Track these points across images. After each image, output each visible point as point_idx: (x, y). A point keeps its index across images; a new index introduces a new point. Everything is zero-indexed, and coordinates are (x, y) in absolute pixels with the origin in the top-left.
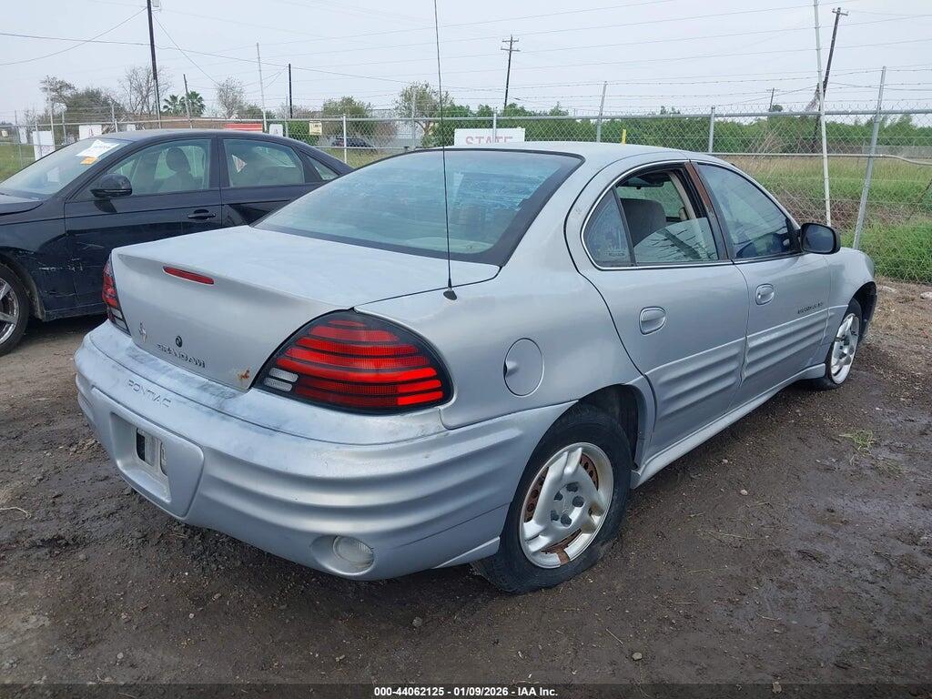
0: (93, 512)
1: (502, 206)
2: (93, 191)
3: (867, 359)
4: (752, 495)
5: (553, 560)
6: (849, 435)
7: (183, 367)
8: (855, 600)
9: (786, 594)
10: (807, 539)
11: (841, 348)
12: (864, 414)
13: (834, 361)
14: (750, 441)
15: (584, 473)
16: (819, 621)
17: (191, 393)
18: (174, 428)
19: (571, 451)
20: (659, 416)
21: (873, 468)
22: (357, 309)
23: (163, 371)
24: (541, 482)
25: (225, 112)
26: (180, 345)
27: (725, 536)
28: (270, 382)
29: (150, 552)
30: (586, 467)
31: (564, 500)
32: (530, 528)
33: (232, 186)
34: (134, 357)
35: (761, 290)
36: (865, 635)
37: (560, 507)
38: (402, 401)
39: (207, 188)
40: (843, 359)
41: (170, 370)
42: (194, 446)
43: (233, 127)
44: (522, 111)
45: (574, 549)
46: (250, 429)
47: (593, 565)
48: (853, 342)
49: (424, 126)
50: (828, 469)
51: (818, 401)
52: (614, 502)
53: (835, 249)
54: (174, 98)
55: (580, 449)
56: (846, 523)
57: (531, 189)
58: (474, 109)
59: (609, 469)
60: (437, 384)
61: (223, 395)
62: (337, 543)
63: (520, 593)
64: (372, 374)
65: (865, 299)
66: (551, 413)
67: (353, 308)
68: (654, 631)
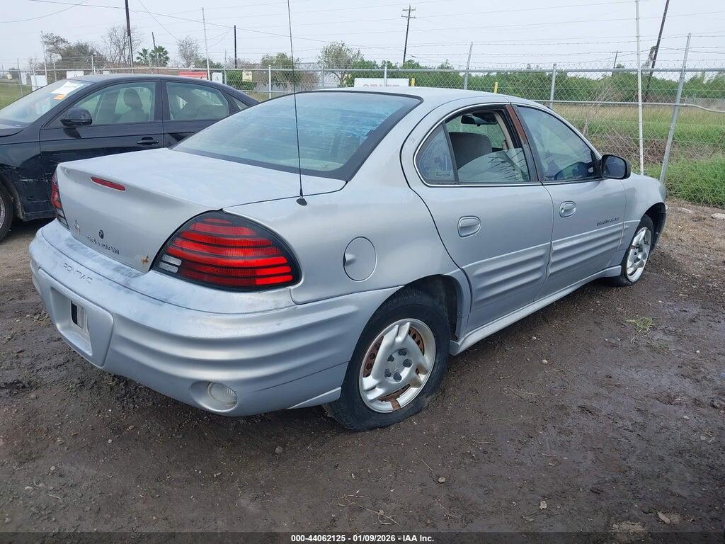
0: (47, 364)
1: (354, 135)
2: (62, 121)
3: (658, 263)
4: (551, 365)
5: (387, 407)
6: (634, 321)
7: (105, 254)
8: (615, 443)
9: (564, 437)
10: (586, 397)
11: (636, 254)
12: (649, 305)
13: (629, 264)
14: (556, 323)
15: (412, 342)
16: (585, 458)
17: (107, 273)
18: (94, 299)
19: (401, 325)
20: (475, 300)
21: (649, 346)
22: (226, 210)
23: (91, 256)
24: (377, 346)
25: (185, 63)
26: (102, 237)
27: (524, 393)
28: (163, 266)
29: (85, 394)
30: (414, 337)
31: (396, 361)
32: (368, 382)
33: (172, 119)
34: (71, 246)
35: (564, 206)
36: (619, 470)
37: (392, 366)
38: (259, 282)
39: (153, 120)
40: (637, 263)
41: (95, 255)
42: (106, 312)
43: (188, 74)
44: (417, 66)
45: (404, 399)
46: (146, 300)
47: (418, 412)
48: (646, 250)
49: (340, 76)
50: (613, 346)
51: (615, 294)
52: (436, 365)
53: (626, 176)
54: (145, 51)
55: (408, 324)
56: (619, 386)
57: (378, 123)
58: (379, 63)
59: (433, 340)
60: (288, 269)
61: (130, 275)
62: (211, 388)
63: (359, 431)
64: (240, 261)
65: (655, 216)
66: (382, 295)
67: (221, 210)
68: (457, 462)
